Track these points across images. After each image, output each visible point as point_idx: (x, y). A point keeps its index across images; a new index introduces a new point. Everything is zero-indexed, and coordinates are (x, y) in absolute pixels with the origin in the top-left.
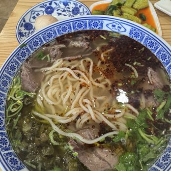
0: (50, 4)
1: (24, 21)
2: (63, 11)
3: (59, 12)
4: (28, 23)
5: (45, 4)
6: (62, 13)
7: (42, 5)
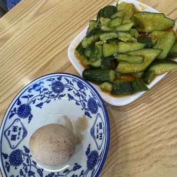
0: (19, 103)
1: (6, 156)
2: (42, 99)
3: (38, 102)
4: (13, 154)
5: (13, 110)
6: (43, 101)
7: (10, 113)
